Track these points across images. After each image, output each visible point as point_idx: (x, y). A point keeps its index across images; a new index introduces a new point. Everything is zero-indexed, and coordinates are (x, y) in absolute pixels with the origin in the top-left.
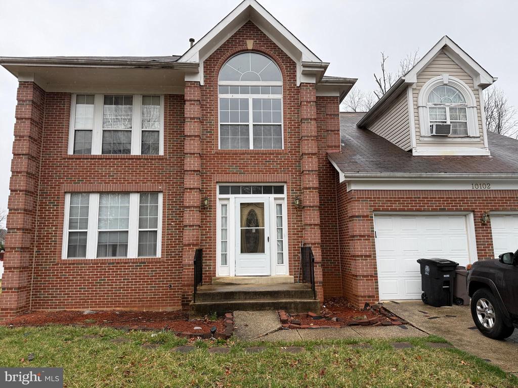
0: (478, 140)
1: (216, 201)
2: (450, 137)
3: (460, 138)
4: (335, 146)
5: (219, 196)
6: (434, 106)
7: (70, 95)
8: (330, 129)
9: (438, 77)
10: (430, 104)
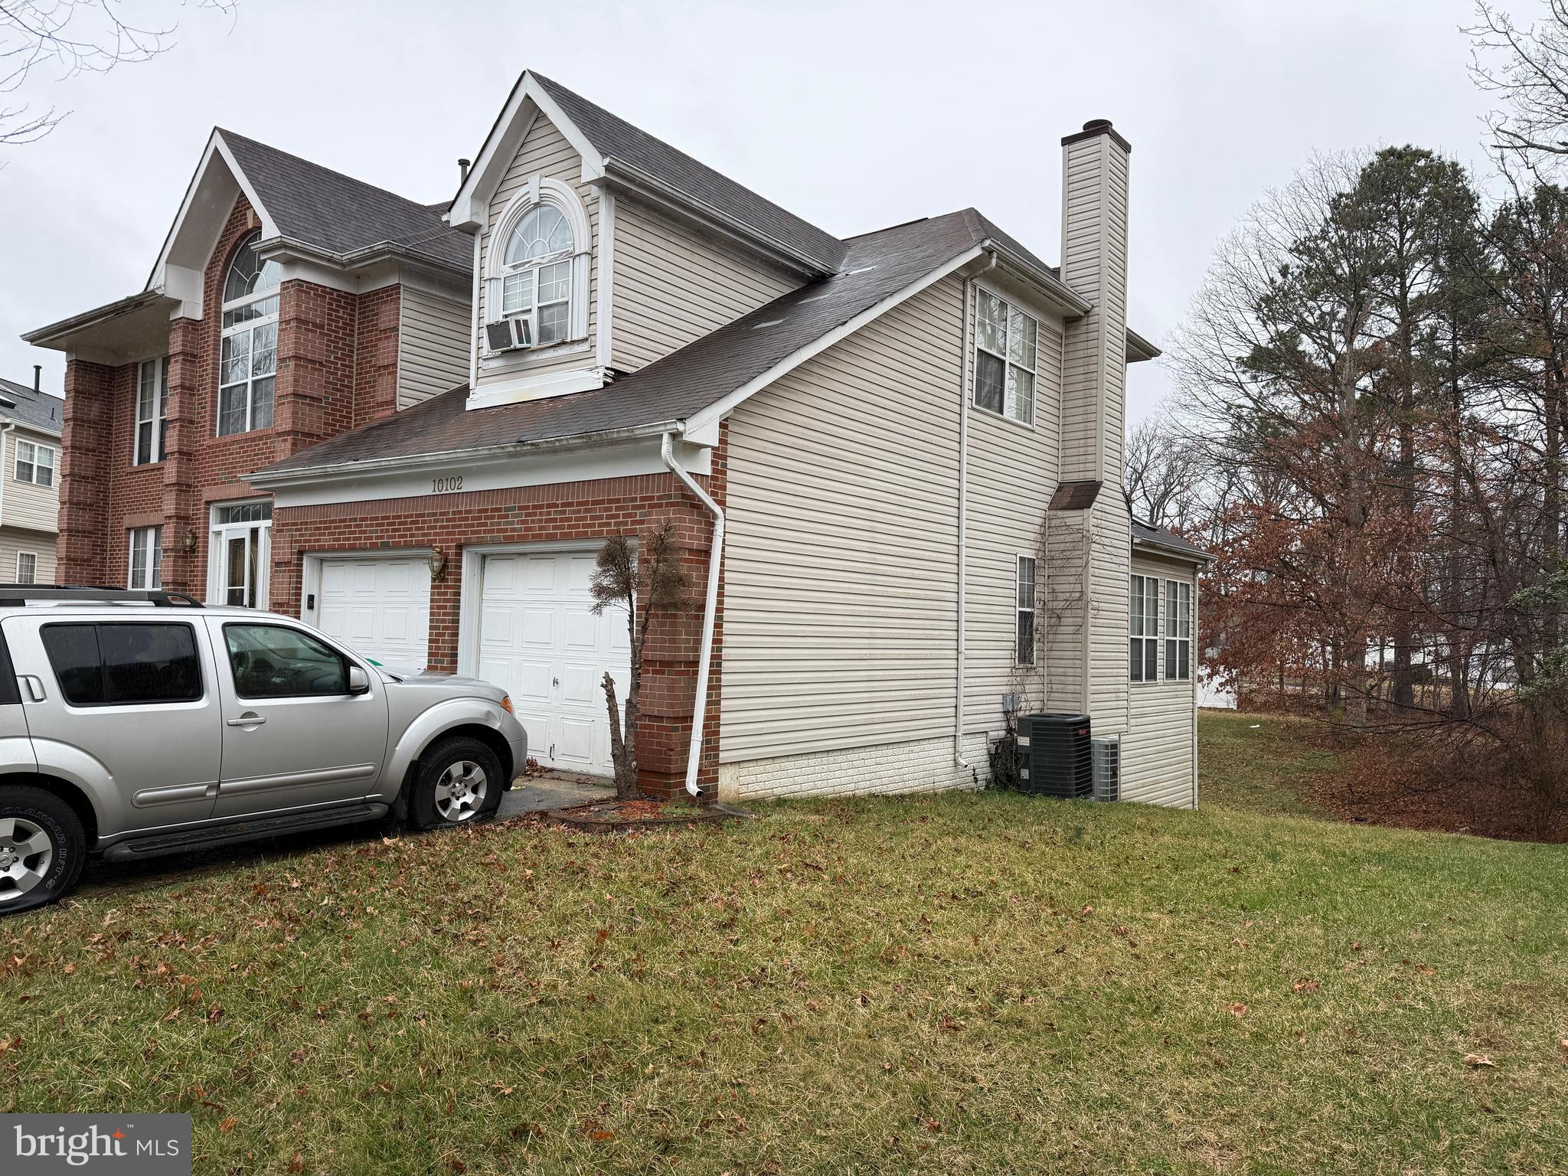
0: (585, 347)
1: (207, 538)
2: (533, 351)
3: (552, 350)
4: (387, 403)
5: (214, 527)
6: (512, 272)
7: (135, 365)
8: (380, 363)
9: (523, 190)
10: (507, 270)
